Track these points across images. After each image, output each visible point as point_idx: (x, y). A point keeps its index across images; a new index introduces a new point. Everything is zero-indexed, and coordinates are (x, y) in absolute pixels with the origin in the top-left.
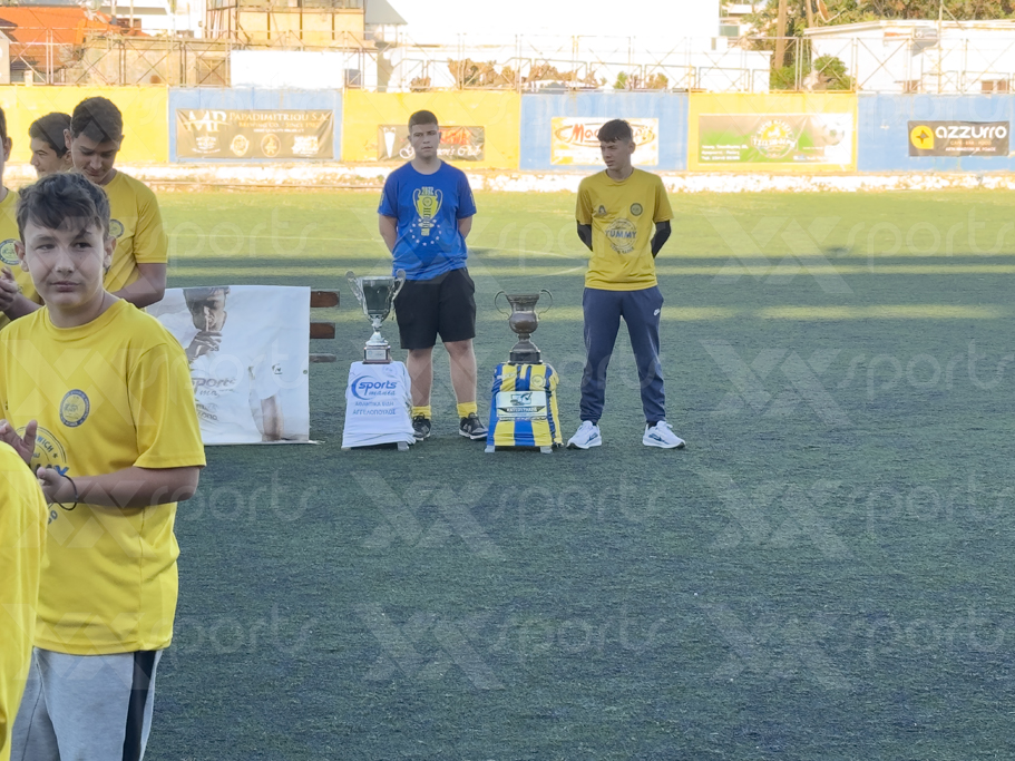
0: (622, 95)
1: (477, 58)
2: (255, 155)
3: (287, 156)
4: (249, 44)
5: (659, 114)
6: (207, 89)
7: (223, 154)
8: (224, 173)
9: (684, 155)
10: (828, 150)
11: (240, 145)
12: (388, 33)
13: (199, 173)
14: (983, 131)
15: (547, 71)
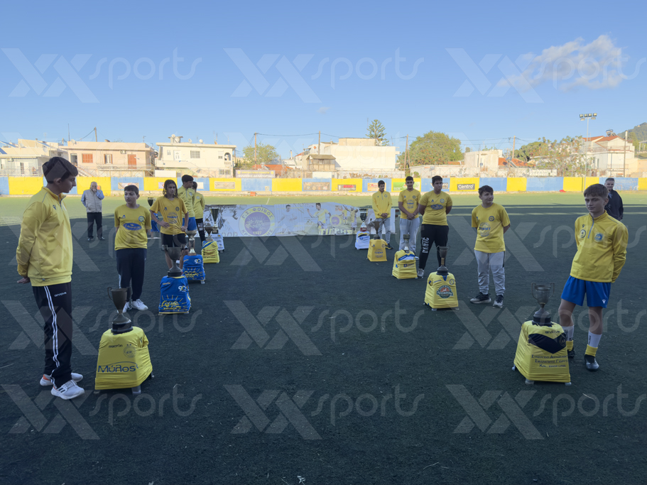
1: (355, 173)
2: (317, 190)
3: (322, 190)
4: (315, 171)
6: (309, 178)
7: (311, 189)
8: (311, 193)
9: (390, 189)
12: (338, 169)
13: (307, 193)
15: (367, 175)
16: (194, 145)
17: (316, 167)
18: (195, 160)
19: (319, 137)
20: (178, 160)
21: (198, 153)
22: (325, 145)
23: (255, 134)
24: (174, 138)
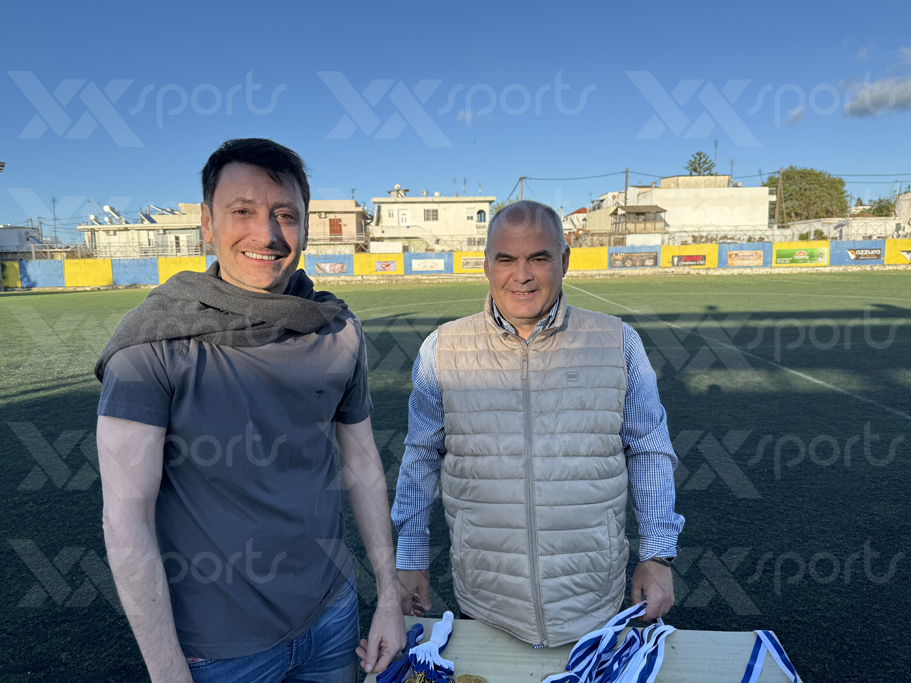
0: (751, 244)
1: (703, 234)
4: (630, 233)
5: (763, 249)
6: (619, 247)
8: (624, 272)
9: (771, 262)
10: (819, 259)
11: (629, 263)
13: (617, 272)
14: (872, 252)
15: (726, 237)
16: (430, 199)
17: (631, 226)
18: (431, 224)
19: (627, 178)
20: (404, 224)
21: (436, 212)
22: (638, 190)
23: (520, 179)
24: (398, 191)
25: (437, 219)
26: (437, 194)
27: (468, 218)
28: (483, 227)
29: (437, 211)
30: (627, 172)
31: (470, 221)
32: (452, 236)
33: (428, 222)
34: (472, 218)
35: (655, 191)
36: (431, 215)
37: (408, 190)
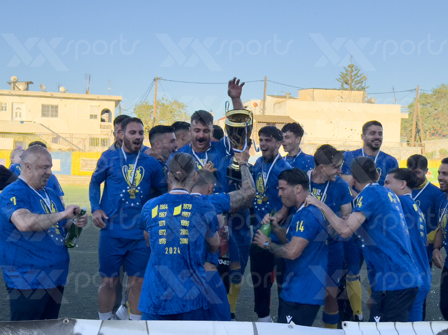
16: (48, 94)
18: (49, 121)
19: (265, 87)
20: (19, 119)
21: (55, 108)
22: (275, 100)
23: (155, 80)
24: (15, 83)
25: (56, 116)
26: (62, 89)
27: (92, 117)
28: (108, 127)
29: (57, 107)
30: (265, 81)
31: (93, 120)
32: (71, 135)
33: (44, 118)
34: (96, 117)
35: (290, 102)
36: (49, 111)
37: (31, 83)
